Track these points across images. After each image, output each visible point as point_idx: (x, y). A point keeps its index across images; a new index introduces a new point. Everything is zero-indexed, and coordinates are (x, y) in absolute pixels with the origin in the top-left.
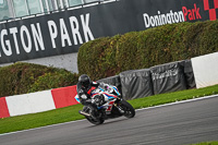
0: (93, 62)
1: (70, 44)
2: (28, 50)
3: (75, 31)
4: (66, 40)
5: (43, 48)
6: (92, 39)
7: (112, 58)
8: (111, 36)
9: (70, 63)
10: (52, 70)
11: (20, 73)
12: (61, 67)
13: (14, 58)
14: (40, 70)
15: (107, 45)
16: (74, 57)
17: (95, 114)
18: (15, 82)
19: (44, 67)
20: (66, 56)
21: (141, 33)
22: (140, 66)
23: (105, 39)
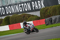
0: (44, 14)
1: (38, 8)
2: (26, 10)
3: (39, 5)
4: (37, 7)
5: (30, 10)
6: (44, 7)
7: (49, 13)
8: (49, 6)
9: (38, 14)
10: (33, 16)
11: (24, 16)
12: (35, 15)
13: (22, 12)
14: (30, 16)
15: (48, 9)
16: (39, 12)
17: (28, 31)
18: (23, 19)
19: (31, 15)
20: (37, 12)
21: (57, 5)
22: (57, 15)
23: (47, 7)
